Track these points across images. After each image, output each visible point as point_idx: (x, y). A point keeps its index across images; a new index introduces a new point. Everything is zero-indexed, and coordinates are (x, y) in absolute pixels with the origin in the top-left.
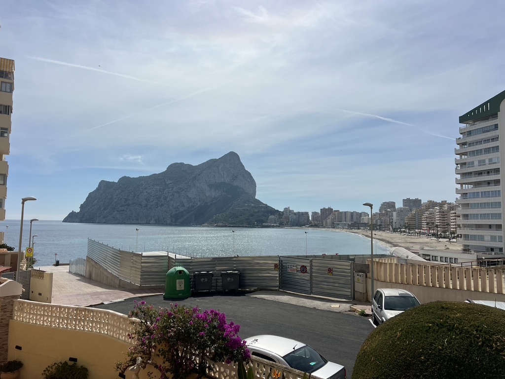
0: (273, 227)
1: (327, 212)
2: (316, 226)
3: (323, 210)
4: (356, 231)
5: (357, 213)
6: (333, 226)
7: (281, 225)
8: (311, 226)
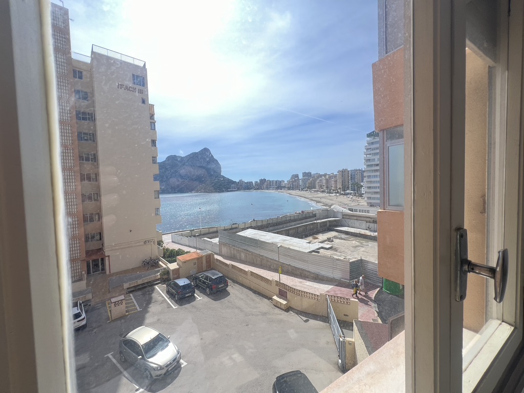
0: (234, 191)
1: (263, 181)
2: (258, 189)
3: (261, 181)
4: (280, 191)
5: (279, 181)
6: (267, 188)
7: (238, 189)
8: (255, 189)
